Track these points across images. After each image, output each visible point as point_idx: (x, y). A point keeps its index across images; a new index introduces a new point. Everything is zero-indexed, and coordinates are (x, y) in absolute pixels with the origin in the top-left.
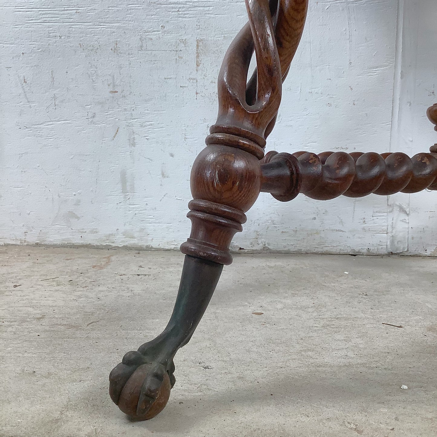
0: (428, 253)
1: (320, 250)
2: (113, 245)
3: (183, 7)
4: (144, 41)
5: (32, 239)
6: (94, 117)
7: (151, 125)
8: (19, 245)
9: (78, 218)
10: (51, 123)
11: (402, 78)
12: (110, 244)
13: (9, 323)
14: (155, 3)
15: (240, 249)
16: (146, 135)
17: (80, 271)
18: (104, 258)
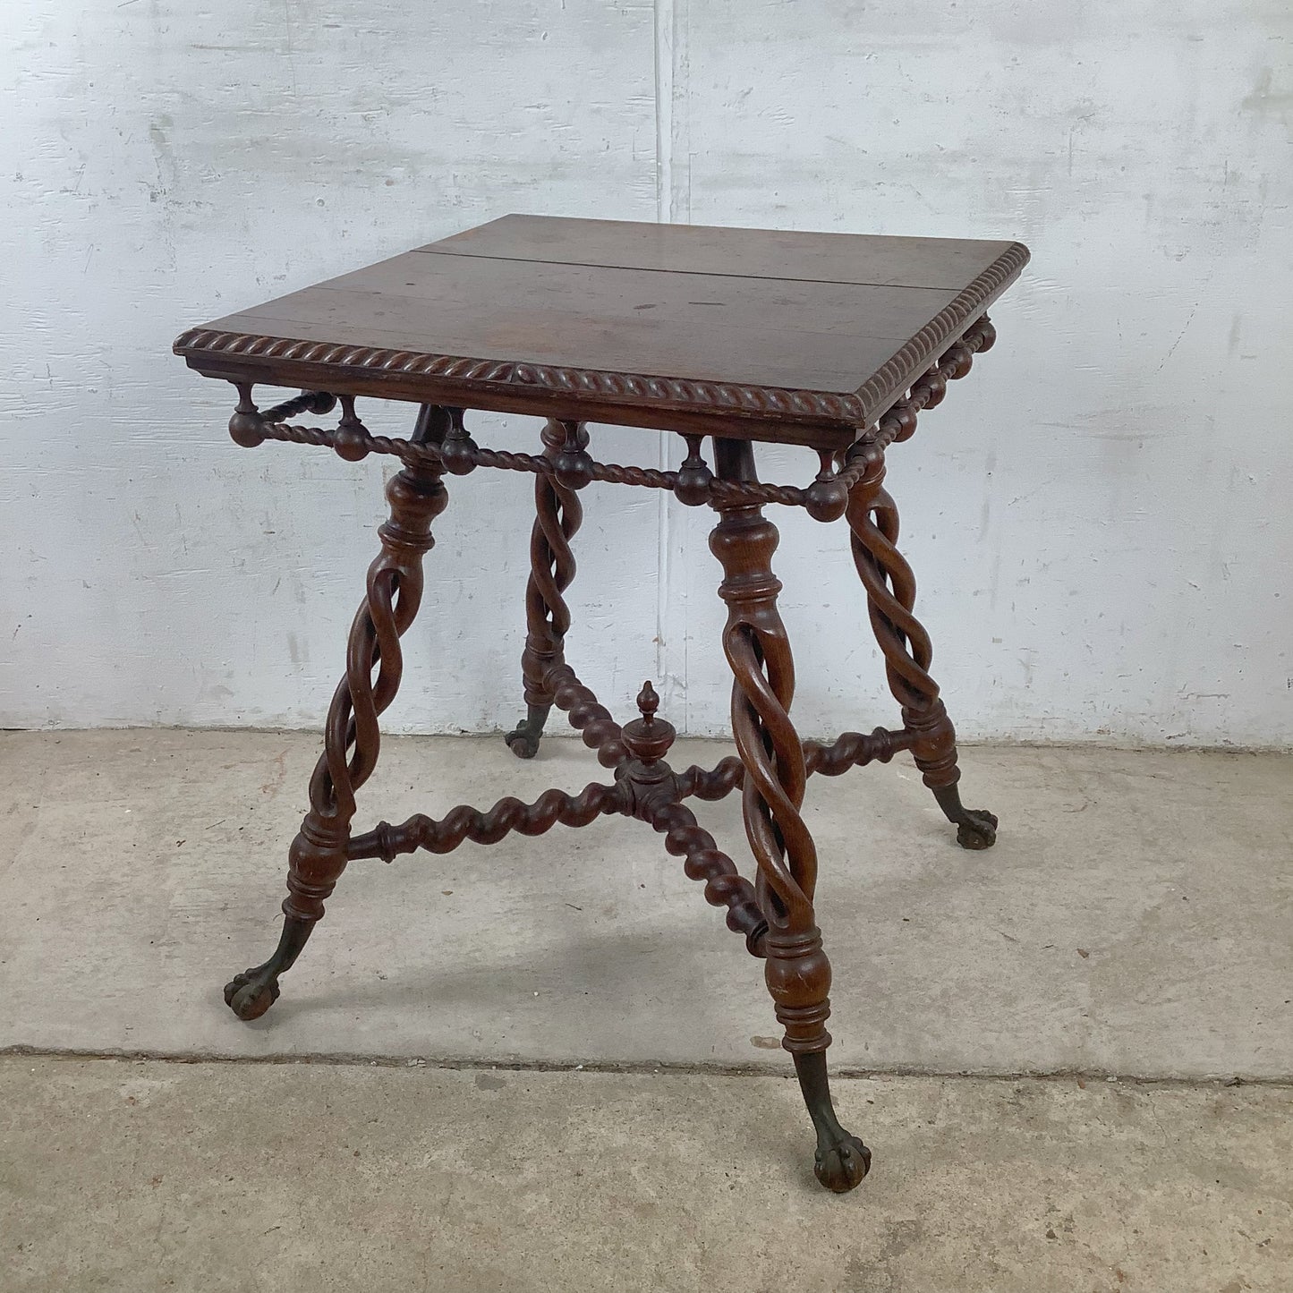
0: (713, 735)
4: (308, 466)
5: (169, 720)
6: (243, 565)
7: (327, 575)
8: (150, 729)
9: (232, 694)
10: (182, 571)
11: (669, 517)
12: (281, 726)
13: (193, 919)
15: (463, 731)
16: (320, 588)
17: (249, 803)
18: (276, 760)
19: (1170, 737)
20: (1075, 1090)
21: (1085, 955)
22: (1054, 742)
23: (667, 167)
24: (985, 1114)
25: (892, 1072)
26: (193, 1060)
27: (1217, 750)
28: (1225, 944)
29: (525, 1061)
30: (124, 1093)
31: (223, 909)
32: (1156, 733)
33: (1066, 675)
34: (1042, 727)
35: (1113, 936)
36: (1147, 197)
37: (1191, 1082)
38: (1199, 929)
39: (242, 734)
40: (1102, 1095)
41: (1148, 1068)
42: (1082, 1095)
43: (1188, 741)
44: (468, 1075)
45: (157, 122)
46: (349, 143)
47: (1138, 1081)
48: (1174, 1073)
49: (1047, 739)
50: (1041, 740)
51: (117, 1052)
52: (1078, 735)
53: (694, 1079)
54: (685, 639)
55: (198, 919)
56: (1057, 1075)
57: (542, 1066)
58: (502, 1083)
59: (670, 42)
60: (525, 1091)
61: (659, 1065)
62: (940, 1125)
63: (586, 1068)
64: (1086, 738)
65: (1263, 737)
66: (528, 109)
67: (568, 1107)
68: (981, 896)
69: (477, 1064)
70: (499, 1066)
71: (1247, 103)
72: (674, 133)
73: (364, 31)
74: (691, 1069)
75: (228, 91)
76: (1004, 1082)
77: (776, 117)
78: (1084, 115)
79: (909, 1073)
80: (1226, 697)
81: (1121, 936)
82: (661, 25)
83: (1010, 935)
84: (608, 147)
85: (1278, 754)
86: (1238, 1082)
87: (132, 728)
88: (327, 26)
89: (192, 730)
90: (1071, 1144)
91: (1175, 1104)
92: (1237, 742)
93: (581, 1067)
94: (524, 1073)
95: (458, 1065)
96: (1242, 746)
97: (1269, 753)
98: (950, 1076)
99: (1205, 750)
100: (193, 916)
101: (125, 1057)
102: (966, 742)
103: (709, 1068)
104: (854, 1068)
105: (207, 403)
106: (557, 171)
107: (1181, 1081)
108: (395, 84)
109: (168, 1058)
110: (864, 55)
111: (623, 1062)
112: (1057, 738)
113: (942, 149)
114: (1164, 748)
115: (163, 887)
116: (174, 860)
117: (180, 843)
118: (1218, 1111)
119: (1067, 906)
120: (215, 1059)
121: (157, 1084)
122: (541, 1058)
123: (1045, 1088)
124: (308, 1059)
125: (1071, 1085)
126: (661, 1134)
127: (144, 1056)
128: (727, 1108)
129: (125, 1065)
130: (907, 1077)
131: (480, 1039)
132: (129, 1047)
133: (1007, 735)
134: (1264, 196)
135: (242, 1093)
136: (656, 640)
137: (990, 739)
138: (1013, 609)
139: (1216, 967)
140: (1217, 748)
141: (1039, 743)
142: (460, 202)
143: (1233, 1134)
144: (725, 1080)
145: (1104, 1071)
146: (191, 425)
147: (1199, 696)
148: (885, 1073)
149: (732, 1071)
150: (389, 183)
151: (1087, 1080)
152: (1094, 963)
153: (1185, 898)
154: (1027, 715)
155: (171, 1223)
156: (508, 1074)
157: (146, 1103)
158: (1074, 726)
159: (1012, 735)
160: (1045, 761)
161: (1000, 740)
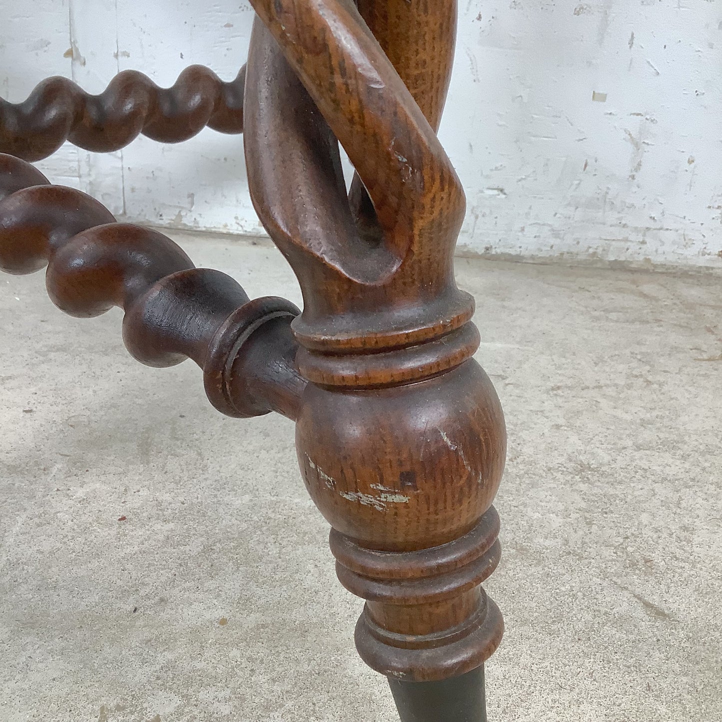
22: (655, 266)
34: (643, 243)
49: (648, 260)
52: (692, 257)
64: (702, 262)
68: (583, 505)
83: (655, 600)
102: (533, 257)
112: (658, 259)
133: (591, 251)
136: (69, 54)
137: (565, 256)
154: (623, 222)
158: (688, 243)
159: (600, 251)
160: (647, 288)
161: (582, 257)
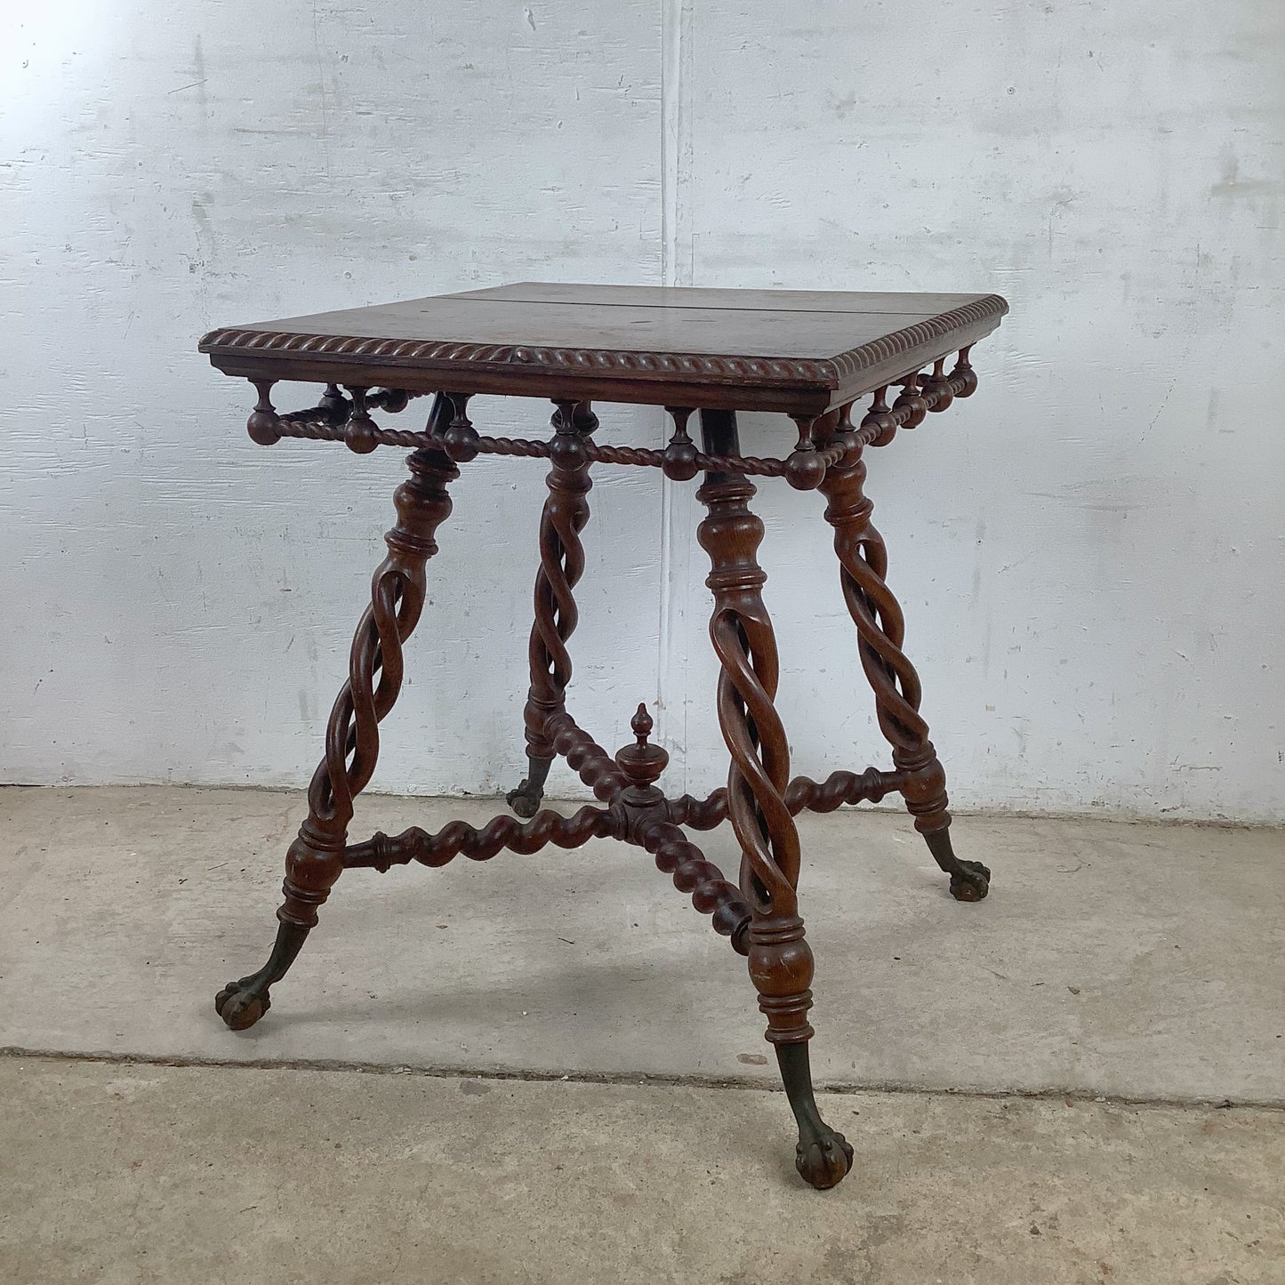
1: (571, 796)
2: (293, 787)
3: (376, 485)
4: (325, 526)
5: (180, 778)
6: (259, 622)
7: (339, 633)
8: (161, 786)
9: (242, 752)
10: (200, 628)
11: (670, 580)
12: (288, 785)
13: (191, 945)
14: (337, 477)
15: (466, 793)
16: (332, 646)
17: (252, 850)
18: (281, 815)
19: (1164, 810)
20: (1063, 1108)
21: (1076, 992)
22: (1049, 814)
23: (671, 246)
24: (971, 1127)
25: (879, 1088)
26: (182, 1063)
27: (1211, 824)
28: (1216, 986)
29: (512, 1071)
30: (110, 1090)
31: (220, 937)
32: (1150, 804)
33: (1059, 744)
34: (1037, 798)
35: (1105, 978)
36: (1123, 277)
37: (1180, 1104)
38: (1190, 973)
39: (250, 793)
40: (1089, 1113)
41: (1138, 1091)
42: (1070, 1112)
43: (1182, 814)
44: (454, 1082)
45: (198, 198)
46: (375, 221)
47: (1127, 1102)
48: (1163, 1095)
49: (1042, 810)
50: (1036, 811)
51: (107, 1055)
52: (1073, 807)
53: (678, 1090)
54: (685, 703)
55: (194, 944)
56: (1045, 1095)
57: (527, 1076)
58: (487, 1089)
59: (676, 130)
60: (509, 1096)
61: (645, 1077)
62: (926, 1133)
63: (572, 1079)
64: (1081, 810)
65: (1256, 811)
66: (543, 191)
67: (551, 1110)
68: (973, 940)
69: (462, 1073)
70: (484, 1075)
71: (1216, 190)
72: (679, 215)
73: (394, 118)
74: (677, 1081)
75: (266, 171)
76: (992, 1100)
77: (774, 201)
78: (1063, 200)
79: (895, 1089)
80: (1218, 769)
81: (1112, 977)
82: (668, 115)
83: (1001, 974)
84: (617, 227)
85: (1272, 829)
86: (1229, 1105)
87: (143, 786)
88: (360, 113)
89: (201, 787)
90: (1058, 1154)
91: (1166, 1123)
92: (1231, 815)
93: (566, 1077)
94: (510, 1082)
95: (445, 1073)
96: (1237, 820)
97: (1264, 828)
98: (937, 1093)
99: (1200, 824)
100: (191, 942)
101: (113, 1060)
103: (695, 1080)
104: (840, 1083)
105: (233, 463)
106: (569, 249)
107: (1171, 1103)
108: (422, 167)
109: (157, 1061)
110: (855, 144)
111: (608, 1073)
112: (1050, 809)
113: (929, 232)
114: (1158, 821)
115: (163, 917)
116: (175, 895)
117: (182, 882)
118: (1207, 1129)
119: (1059, 951)
120: (203, 1063)
121: (144, 1083)
122: (527, 1068)
123: (1033, 1105)
124: (294, 1065)
125: (1058, 1104)
126: (643, 1136)
127: (132, 1060)
128: (711, 1115)
129: (113, 1067)
130: (893, 1093)
131: (466, 1050)
132: (119, 1050)
133: (1002, 805)
134: (1236, 278)
135: (227, 1093)
136: (657, 703)
137: (985, 810)
138: (1005, 676)
139: (1207, 1005)
140: (1210, 822)
141: (1034, 814)
142: (478, 276)
143: (1221, 1149)
144: (711, 1091)
145: (1092, 1091)
146: (217, 485)
147: (1191, 768)
148: (871, 1089)
149: (718, 1083)
150: (411, 258)
151: (1076, 1100)
152: (1084, 1000)
153: (1177, 947)
154: (1021, 785)
155: (148, 1201)
156: (493, 1082)
157: (131, 1099)
158: (1068, 797)
159: (1008, 806)
160: (1039, 830)
161: (995, 810)
